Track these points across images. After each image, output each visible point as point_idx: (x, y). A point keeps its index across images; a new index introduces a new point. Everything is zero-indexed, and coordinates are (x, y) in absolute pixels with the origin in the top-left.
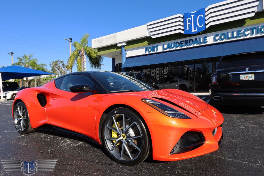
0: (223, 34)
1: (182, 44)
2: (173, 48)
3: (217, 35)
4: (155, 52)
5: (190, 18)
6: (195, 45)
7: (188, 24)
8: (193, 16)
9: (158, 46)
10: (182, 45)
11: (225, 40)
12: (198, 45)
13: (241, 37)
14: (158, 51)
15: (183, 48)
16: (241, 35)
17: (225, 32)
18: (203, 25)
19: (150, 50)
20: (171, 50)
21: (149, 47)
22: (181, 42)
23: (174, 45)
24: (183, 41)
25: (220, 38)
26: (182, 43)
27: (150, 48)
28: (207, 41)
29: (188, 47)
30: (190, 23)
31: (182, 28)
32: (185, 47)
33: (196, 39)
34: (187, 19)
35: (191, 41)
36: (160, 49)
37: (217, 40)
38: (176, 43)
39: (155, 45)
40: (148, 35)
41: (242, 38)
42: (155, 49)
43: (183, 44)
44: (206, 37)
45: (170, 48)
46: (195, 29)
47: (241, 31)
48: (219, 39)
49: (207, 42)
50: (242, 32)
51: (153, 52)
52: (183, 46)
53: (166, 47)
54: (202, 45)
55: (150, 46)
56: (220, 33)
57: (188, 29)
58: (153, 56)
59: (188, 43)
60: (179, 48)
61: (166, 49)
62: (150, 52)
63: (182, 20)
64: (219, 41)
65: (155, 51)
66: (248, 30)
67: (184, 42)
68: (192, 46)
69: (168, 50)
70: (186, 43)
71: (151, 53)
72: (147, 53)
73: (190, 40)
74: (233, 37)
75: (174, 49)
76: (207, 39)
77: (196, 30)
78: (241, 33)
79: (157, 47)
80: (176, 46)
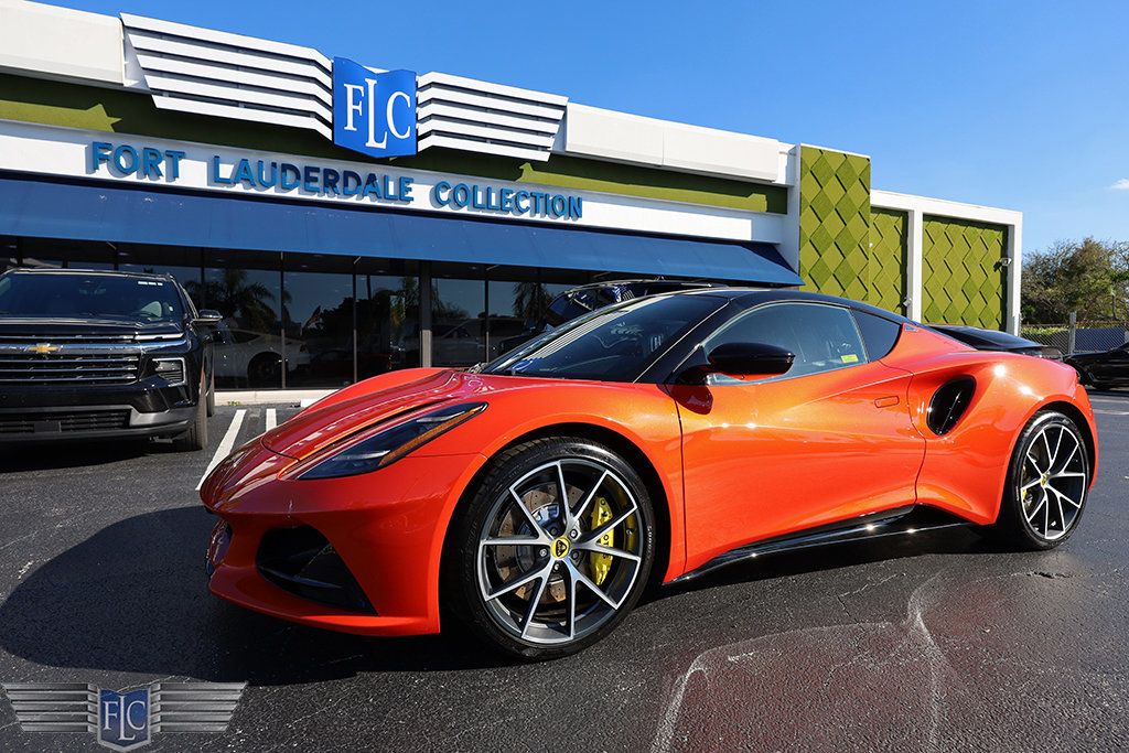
0: (464, 189)
1: (309, 179)
2: (267, 186)
3: (446, 187)
4: (162, 181)
5: (361, 88)
6: (367, 201)
7: (351, 107)
8: (371, 83)
9: (181, 158)
10: (313, 185)
11: (464, 211)
12: (377, 203)
13: (507, 211)
14: (177, 183)
15: (315, 197)
16: (508, 205)
17: (469, 181)
18: (407, 135)
19: (123, 162)
20: (253, 191)
21: (118, 141)
22: (308, 169)
23: (273, 174)
24: (317, 170)
25: (453, 200)
26: (313, 174)
27: (127, 150)
28: (410, 194)
29: (335, 199)
30: (359, 108)
31: (328, 115)
32: (325, 198)
33: (372, 178)
34: (350, 88)
35: (351, 181)
36: (193, 173)
37: (442, 204)
38: (285, 167)
39: (162, 146)
40: (129, 83)
41: (510, 215)
42: (162, 166)
43: (315, 180)
44: (410, 181)
45: (253, 185)
46: (378, 139)
47: (508, 194)
48: (448, 202)
49: (412, 199)
50: (511, 196)
51: (147, 180)
52: (313, 191)
53: (226, 171)
54: (392, 205)
55: (126, 143)
56: (454, 180)
57: (350, 127)
58: (148, 198)
59: (339, 185)
60: (294, 194)
61: (226, 182)
62: (127, 172)
63: (327, 81)
64: (447, 209)
65: (159, 174)
66: (525, 196)
67: (320, 176)
68: (353, 200)
69: (239, 188)
70: (331, 180)
71: (132, 178)
72: (103, 172)
73: (347, 174)
74: (487, 206)
75: (271, 192)
76: (410, 189)
77: (383, 145)
78: (510, 201)
79: (174, 157)
80: (283, 180)
